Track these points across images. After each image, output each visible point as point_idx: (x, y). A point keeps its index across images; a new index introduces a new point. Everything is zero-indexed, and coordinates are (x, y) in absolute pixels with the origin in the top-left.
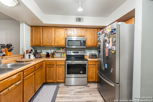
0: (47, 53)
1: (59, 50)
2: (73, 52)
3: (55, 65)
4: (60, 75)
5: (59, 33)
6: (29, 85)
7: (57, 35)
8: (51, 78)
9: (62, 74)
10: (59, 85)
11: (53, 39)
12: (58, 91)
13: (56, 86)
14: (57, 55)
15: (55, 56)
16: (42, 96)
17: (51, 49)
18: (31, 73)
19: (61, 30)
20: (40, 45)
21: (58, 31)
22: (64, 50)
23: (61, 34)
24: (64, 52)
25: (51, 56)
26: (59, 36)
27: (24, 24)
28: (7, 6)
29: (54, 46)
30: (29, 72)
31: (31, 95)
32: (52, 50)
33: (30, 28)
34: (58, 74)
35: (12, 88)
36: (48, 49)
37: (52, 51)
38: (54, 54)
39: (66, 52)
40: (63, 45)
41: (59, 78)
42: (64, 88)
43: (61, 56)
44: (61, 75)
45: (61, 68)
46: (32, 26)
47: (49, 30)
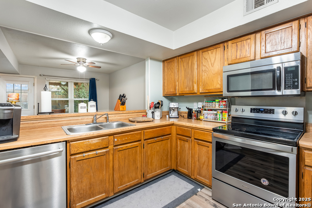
0: (188, 109)
1: (211, 104)
2: (252, 110)
3: (193, 138)
4: (201, 166)
5: (209, 60)
6: (126, 161)
7: (204, 68)
8: (185, 164)
9: (206, 163)
10: (199, 190)
11: (195, 79)
12: (185, 200)
13: (190, 187)
14: (207, 115)
15: (201, 117)
16: (153, 191)
17: (198, 101)
18: (131, 141)
19: (212, 53)
20: (174, 93)
21: (206, 58)
22: (224, 103)
23: (212, 62)
24: (222, 107)
25: (195, 116)
26: (207, 70)
27: (149, 60)
28: (100, 44)
29: (199, 94)
30: (127, 140)
31: (133, 180)
32: (199, 103)
33: (161, 64)
34: (198, 160)
35: (88, 155)
36: (193, 102)
37: (200, 105)
38: (200, 112)
39: (230, 107)
40: (216, 91)
41: (200, 171)
42: (206, 202)
43: (215, 119)
44: (204, 166)
45: (205, 149)
46: (164, 61)
47: (189, 60)
